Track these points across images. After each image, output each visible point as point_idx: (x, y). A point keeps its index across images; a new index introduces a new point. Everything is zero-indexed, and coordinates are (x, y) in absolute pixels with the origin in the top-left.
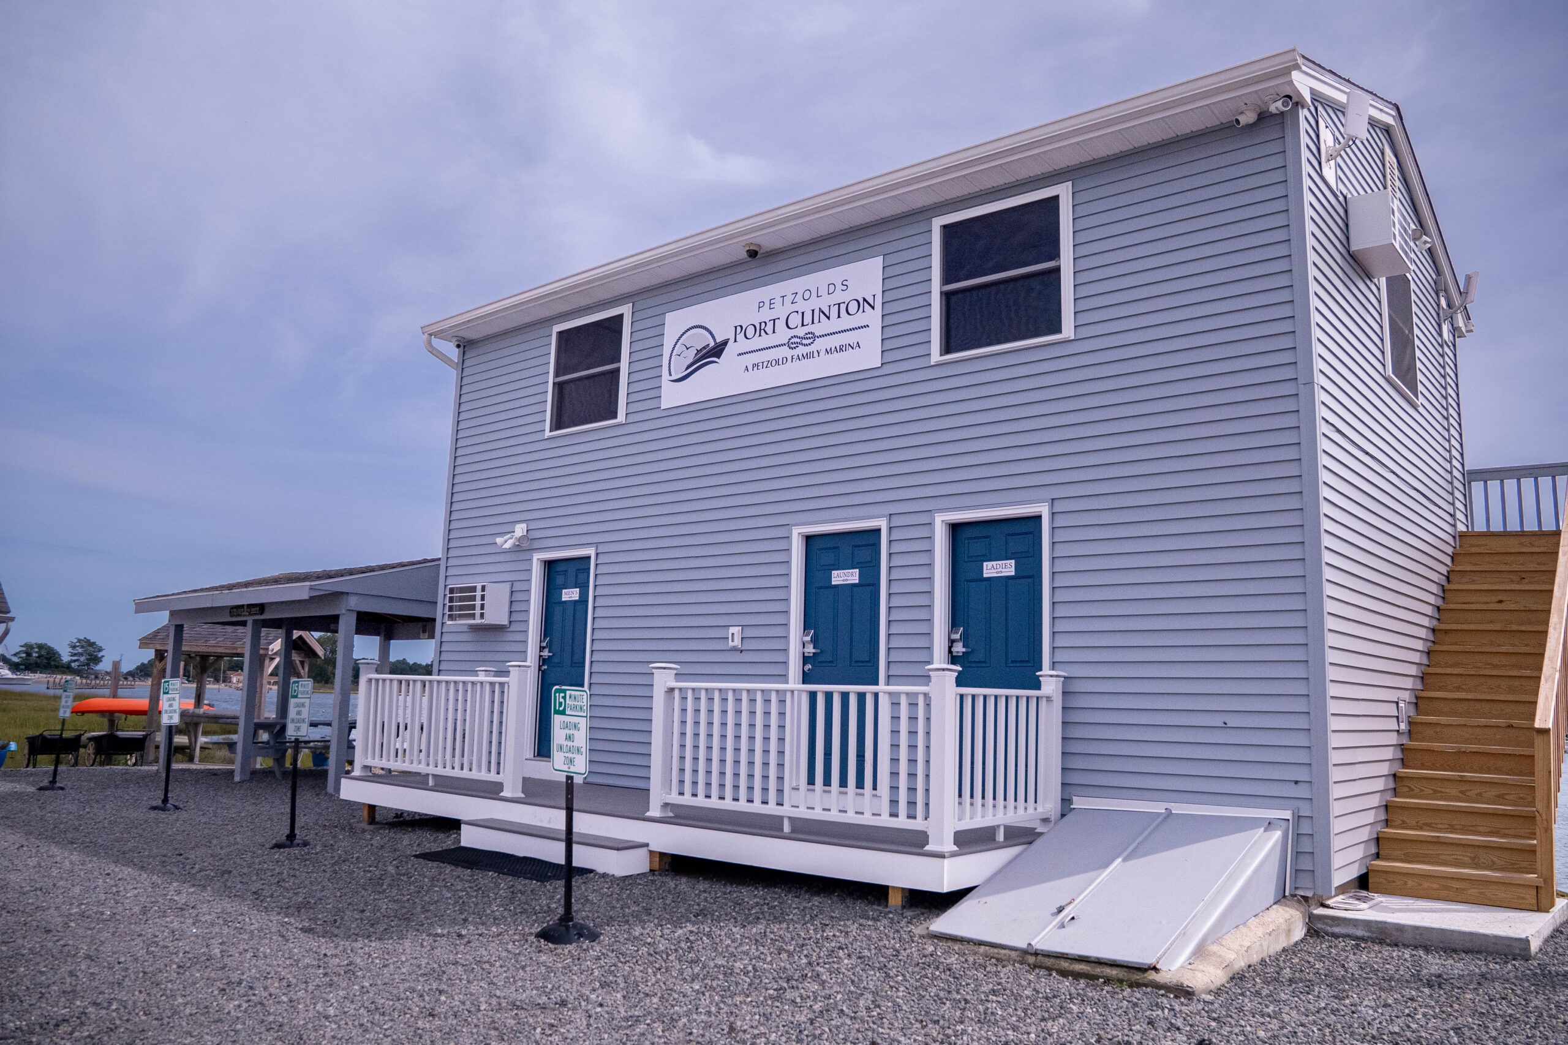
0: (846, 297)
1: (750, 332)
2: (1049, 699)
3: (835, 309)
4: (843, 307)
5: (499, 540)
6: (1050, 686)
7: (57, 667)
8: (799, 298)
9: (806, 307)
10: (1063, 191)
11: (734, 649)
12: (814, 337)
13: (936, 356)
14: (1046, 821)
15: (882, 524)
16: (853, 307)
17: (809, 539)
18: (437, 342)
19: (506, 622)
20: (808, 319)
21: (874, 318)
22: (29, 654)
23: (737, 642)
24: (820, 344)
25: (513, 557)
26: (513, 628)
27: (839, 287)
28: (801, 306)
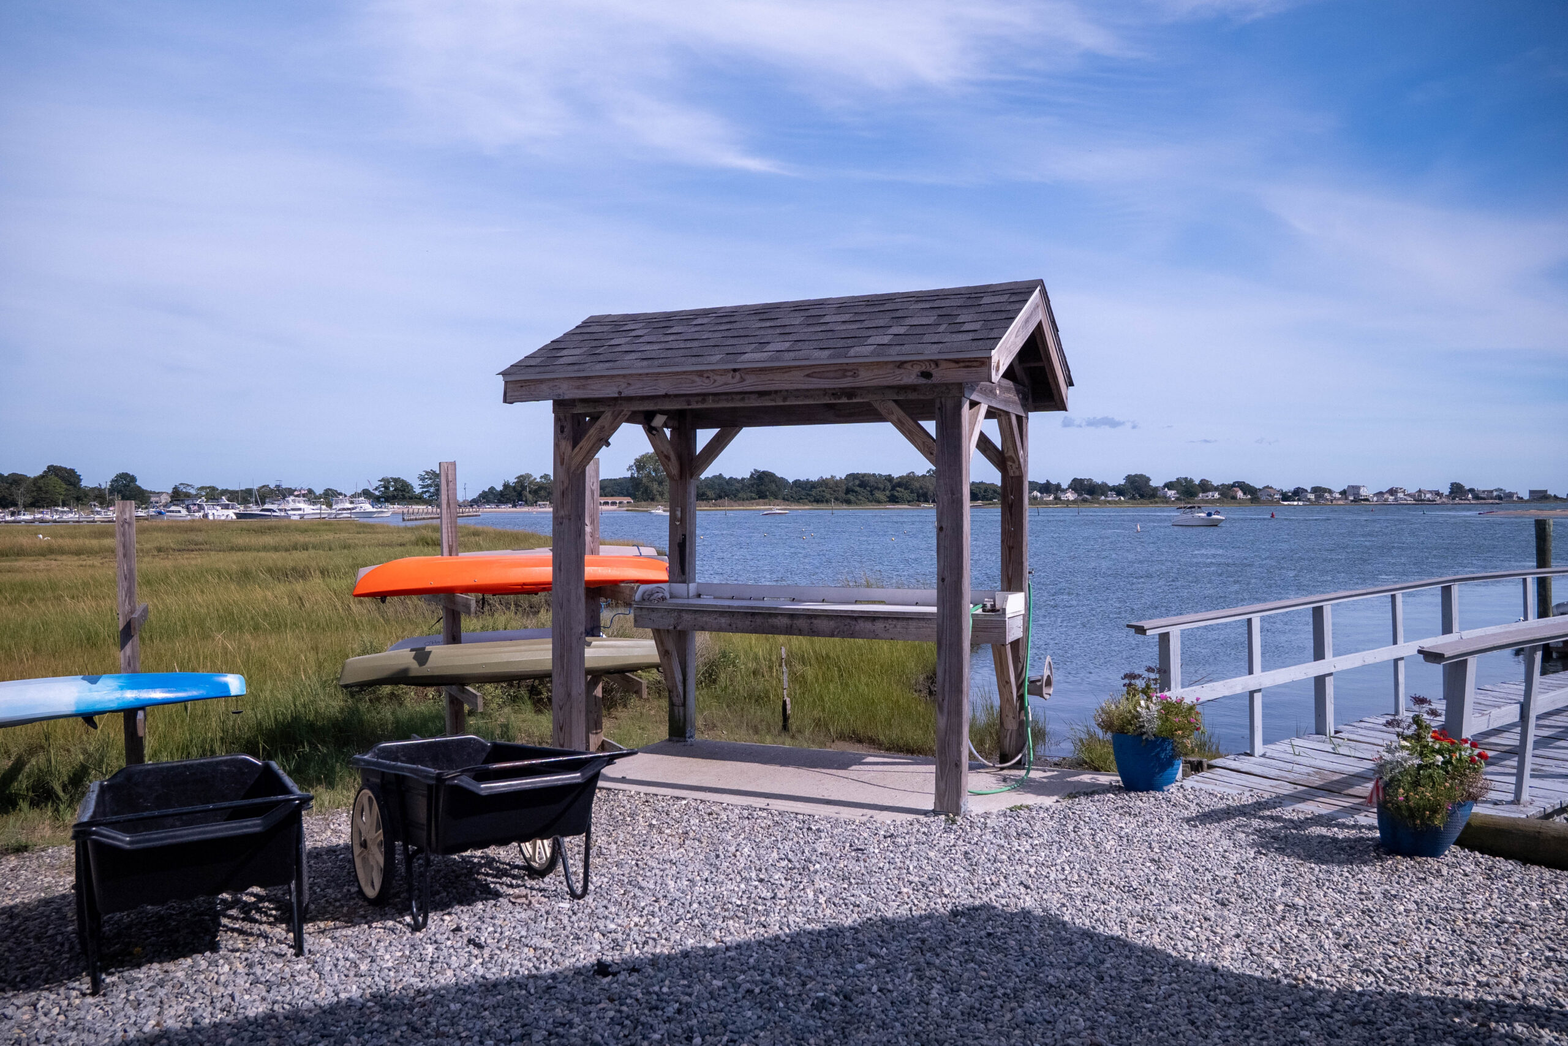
7: (411, 498)
22: (386, 488)
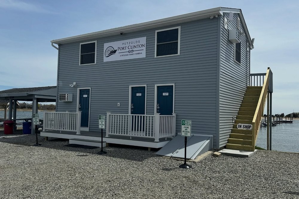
0: (139, 44)
1: (121, 49)
2: (174, 116)
3: (137, 46)
4: (139, 46)
5: (70, 85)
6: (174, 114)
8: (130, 43)
9: (132, 45)
10: (179, 28)
11: (119, 107)
12: (133, 51)
13: (156, 57)
14: (173, 136)
15: (146, 86)
16: (141, 46)
17: (132, 88)
18: (54, 44)
19: (72, 101)
20: (132, 47)
21: (144, 48)
23: (119, 106)
24: (134, 52)
25: (73, 88)
26: (73, 102)
27: (138, 42)
28: (131, 45)
